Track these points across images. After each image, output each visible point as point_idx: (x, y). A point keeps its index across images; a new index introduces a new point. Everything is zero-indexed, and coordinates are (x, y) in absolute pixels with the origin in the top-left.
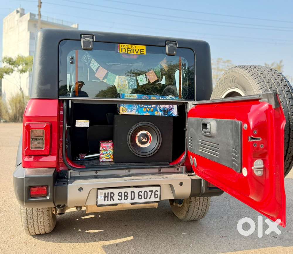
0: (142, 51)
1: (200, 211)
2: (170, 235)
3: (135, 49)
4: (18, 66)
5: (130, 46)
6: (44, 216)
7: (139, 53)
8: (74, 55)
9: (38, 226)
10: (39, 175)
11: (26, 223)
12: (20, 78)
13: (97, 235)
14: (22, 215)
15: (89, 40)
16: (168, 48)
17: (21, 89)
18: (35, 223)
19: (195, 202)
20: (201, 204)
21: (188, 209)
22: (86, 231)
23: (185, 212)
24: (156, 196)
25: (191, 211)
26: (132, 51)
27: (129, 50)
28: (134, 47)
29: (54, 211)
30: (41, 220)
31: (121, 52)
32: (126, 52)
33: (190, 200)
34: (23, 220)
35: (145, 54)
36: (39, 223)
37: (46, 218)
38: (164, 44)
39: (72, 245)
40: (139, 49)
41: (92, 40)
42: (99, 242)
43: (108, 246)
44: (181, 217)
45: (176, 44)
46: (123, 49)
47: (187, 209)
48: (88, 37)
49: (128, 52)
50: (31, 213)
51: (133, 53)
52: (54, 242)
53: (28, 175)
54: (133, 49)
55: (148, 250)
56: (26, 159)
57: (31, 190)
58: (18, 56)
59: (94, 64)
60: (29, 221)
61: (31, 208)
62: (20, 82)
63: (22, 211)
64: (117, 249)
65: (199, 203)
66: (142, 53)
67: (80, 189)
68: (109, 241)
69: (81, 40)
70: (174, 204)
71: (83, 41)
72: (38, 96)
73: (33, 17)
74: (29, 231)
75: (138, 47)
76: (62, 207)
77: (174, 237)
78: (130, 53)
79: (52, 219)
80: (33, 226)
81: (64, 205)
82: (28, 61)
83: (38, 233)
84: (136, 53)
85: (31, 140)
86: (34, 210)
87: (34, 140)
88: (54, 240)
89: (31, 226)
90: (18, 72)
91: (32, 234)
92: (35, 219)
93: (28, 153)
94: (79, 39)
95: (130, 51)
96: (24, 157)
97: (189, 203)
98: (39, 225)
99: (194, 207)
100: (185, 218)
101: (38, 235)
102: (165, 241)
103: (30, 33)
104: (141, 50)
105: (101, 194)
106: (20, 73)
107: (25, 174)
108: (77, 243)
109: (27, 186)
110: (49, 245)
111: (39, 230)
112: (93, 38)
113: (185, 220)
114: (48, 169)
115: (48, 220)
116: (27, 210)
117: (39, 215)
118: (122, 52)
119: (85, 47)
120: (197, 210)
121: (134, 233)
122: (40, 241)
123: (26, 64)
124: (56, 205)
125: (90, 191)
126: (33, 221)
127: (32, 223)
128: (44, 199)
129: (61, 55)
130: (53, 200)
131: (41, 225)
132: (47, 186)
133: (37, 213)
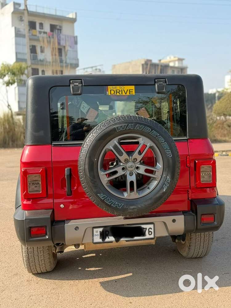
0: (131, 91)
1: (202, 247)
2: (171, 272)
3: (124, 90)
4: (4, 77)
5: (118, 87)
6: (44, 255)
7: (128, 94)
8: (64, 101)
9: (39, 265)
10: (38, 216)
11: (28, 262)
12: (7, 92)
13: (97, 273)
14: (24, 254)
15: (78, 85)
16: (158, 86)
17: (9, 105)
18: (37, 261)
19: (196, 238)
20: (202, 240)
21: (190, 246)
22: (86, 269)
23: (187, 249)
24: (150, 233)
25: (192, 248)
26: (121, 93)
27: (117, 91)
28: (123, 88)
29: (54, 250)
30: (42, 259)
31: (109, 94)
32: (115, 94)
33: (191, 236)
34: (24, 259)
35: (134, 94)
36: (40, 261)
37: (47, 256)
38: (153, 83)
39: (72, 282)
40: (127, 90)
41: (80, 85)
42: (99, 279)
43: (108, 282)
44: (184, 254)
45: (166, 82)
46: (111, 91)
47: (188, 245)
48: (77, 82)
49: (116, 94)
50: (32, 252)
51: (122, 94)
52: (55, 280)
53: (27, 217)
54: (122, 90)
55: (146, 285)
56: (25, 202)
57: (31, 230)
58: (3, 64)
59: (84, 106)
60: (31, 260)
61: (32, 247)
62: (7, 97)
63: (23, 250)
64: (116, 285)
65: (200, 239)
66: (131, 93)
67: (77, 228)
68: (108, 278)
69: (70, 86)
70: (177, 241)
71: (73, 87)
72: (32, 143)
73: (17, 6)
74: (31, 269)
75: (127, 88)
76: (61, 245)
77: (175, 274)
78: (119, 95)
79: (52, 257)
80: (34, 264)
81: (63, 244)
82: (15, 70)
83: (39, 272)
84: (125, 95)
85: (28, 184)
86: (34, 250)
87: (31, 184)
88: (56, 278)
89: (33, 265)
90: (4, 84)
91: (34, 273)
92: (36, 257)
93: (26, 196)
94: (68, 85)
95: (119, 92)
96: (23, 200)
97: (190, 240)
98: (40, 263)
99: (195, 244)
100: (188, 255)
101: (39, 273)
102: (164, 278)
103: (15, 28)
104: (129, 90)
105: (96, 232)
106: (7, 86)
107: (25, 216)
108: (78, 280)
109: (28, 227)
110: (50, 282)
111: (40, 268)
112: (82, 83)
113: (188, 257)
114: (46, 210)
115: (48, 258)
116: (28, 249)
117: (39, 254)
118: (111, 94)
119: (75, 93)
120: (199, 246)
121: (135, 270)
122: (41, 279)
123: (14, 74)
124: (55, 244)
125: (86, 230)
126: (34, 260)
127: (33, 262)
128: (44, 238)
129: (52, 102)
130: (52, 239)
131: (42, 263)
132: (46, 226)
133: (38, 252)
